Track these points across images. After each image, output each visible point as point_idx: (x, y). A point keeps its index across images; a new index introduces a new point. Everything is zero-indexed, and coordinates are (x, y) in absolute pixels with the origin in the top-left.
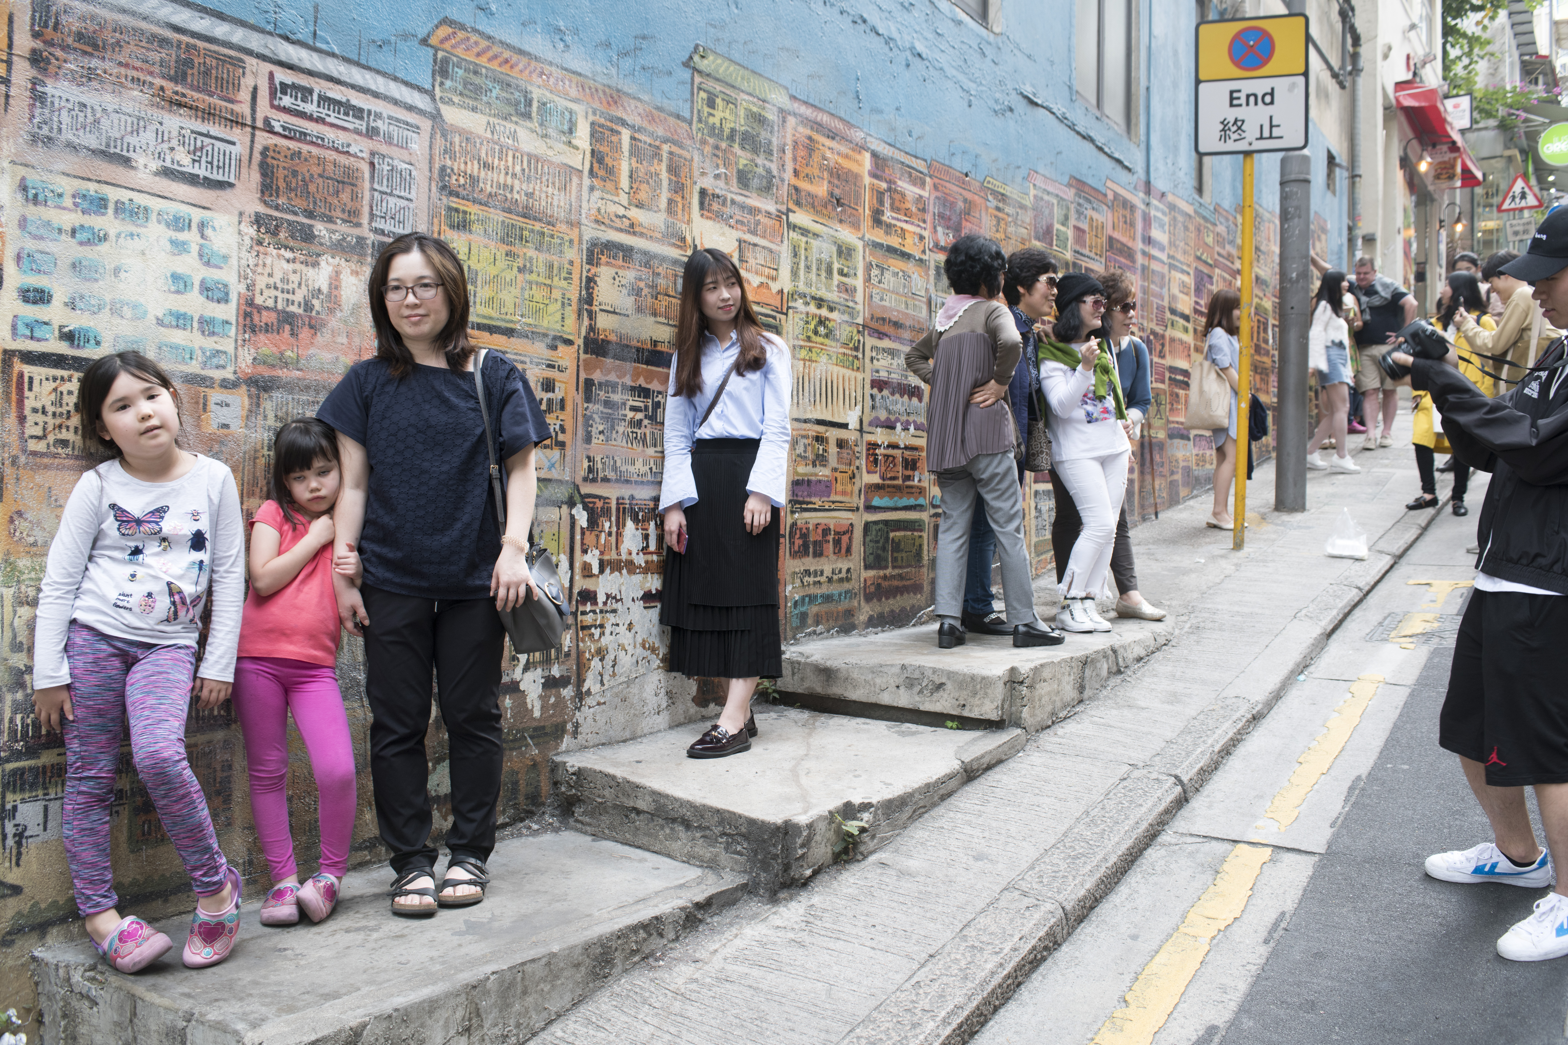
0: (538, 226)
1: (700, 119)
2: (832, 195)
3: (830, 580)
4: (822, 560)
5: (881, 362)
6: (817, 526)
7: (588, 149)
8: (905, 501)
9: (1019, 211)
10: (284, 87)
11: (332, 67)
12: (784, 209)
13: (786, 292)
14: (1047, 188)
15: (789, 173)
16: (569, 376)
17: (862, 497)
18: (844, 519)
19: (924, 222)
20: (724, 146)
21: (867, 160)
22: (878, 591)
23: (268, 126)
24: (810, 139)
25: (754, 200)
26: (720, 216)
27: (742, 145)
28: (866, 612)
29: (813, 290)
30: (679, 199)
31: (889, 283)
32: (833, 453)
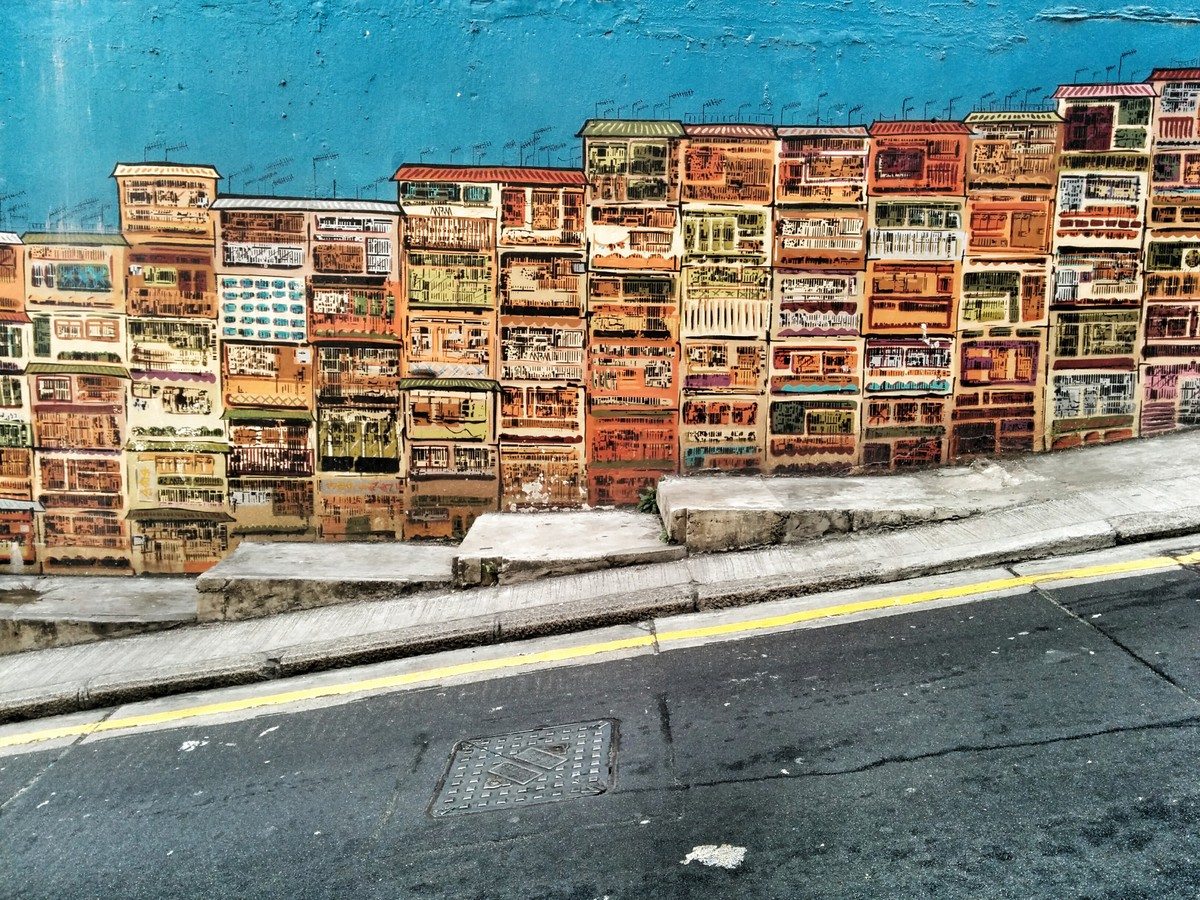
0: (466, 254)
1: (591, 166)
2: (733, 182)
3: (728, 439)
4: (719, 426)
5: (795, 290)
6: (714, 404)
7: (500, 206)
8: (828, 387)
9: (1035, 130)
10: (322, 220)
11: (344, 205)
12: (677, 203)
13: (679, 257)
14: (1097, 94)
15: (682, 178)
16: (491, 327)
17: (769, 385)
18: (748, 400)
19: (861, 175)
20: (614, 176)
21: (778, 146)
22: (790, 449)
23: (316, 238)
24: (706, 149)
25: (645, 204)
26: (611, 221)
27: (633, 172)
28: (773, 462)
29: (710, 251)
30: (574, 218)
31: (807, 231)
32: (732, 358)
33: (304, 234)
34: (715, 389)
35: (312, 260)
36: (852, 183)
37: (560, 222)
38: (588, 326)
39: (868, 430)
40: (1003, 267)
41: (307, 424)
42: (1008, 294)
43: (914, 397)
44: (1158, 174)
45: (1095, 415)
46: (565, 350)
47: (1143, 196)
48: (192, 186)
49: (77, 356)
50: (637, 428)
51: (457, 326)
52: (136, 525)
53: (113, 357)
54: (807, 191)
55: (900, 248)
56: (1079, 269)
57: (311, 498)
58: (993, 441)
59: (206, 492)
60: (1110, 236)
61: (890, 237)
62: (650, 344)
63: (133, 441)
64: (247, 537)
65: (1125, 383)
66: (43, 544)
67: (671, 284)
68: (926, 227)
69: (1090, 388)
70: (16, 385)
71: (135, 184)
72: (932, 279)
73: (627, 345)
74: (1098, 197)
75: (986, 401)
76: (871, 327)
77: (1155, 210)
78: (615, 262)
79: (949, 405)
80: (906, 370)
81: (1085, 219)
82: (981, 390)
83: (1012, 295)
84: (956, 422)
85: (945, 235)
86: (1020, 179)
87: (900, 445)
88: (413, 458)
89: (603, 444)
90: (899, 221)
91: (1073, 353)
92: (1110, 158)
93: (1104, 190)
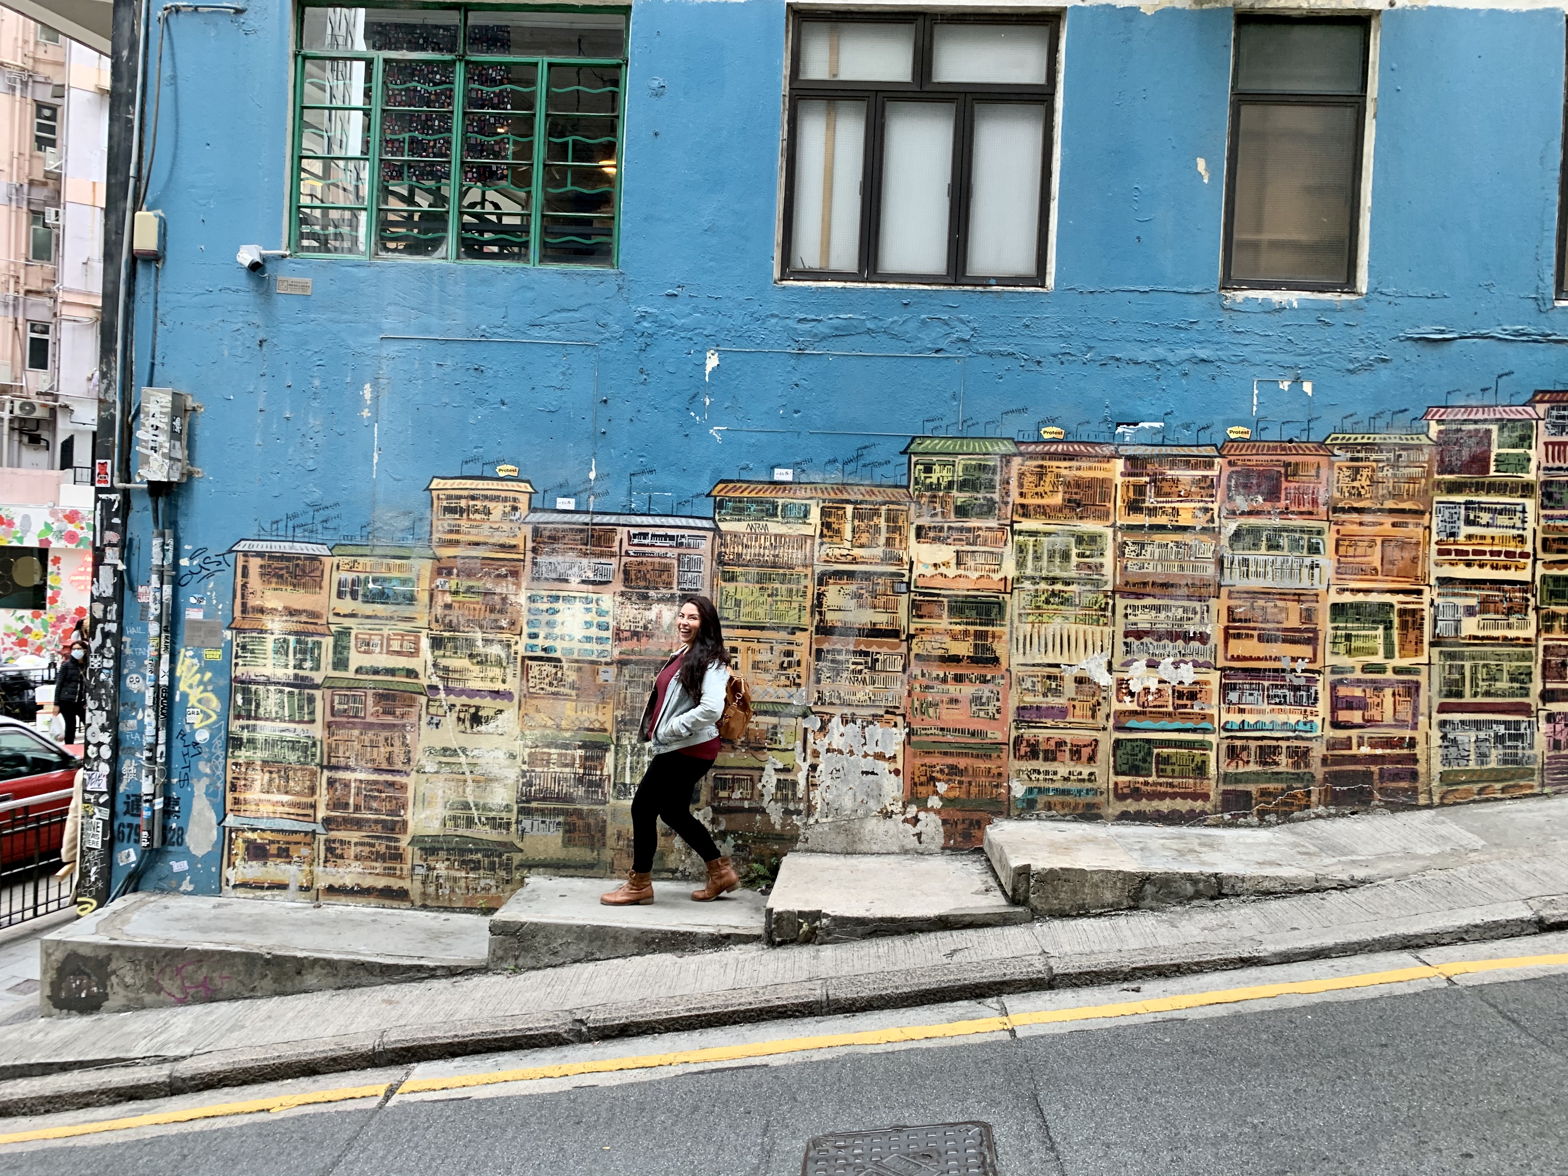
0: (781, 571)
1: (917, 483)
2: (1069, 501)
3: (1066, 779)
4: (1056, 764)
5: (1140, 617)
6: (1048, 739)
7: (819, 523)
8: (1178, 725)
9: (1404, 453)
10: (635, 536)
11: (658, 521)
12: (1008, 522)
13: (1010, 578)
14: (1472, 417)
15: (1015, 497)
16: (805, 648)
17: (1112, 720)
18: (1085, 736)
19: (1212, 496)
20: (941, 494)
21: (1119, 465)
22: (1136, 793)
23: (627, 554)
24: (1041, 466)
25: (973, 523)
26: (936, 540)
27: (961, 489)
28: (1118, 807)
29: (1044, 573)
30: (897, 536)
31: (1153, 554)
32: (1069, 687)
33: (616, 549)
34: (1050, 722)
35: (622, 576)
36: (1201, 505)
37: (882, 540)
38: (909, 649)
39: (1226, 774)
40: (1374, 598)
41: (603, 748)
42: (1381, 627)
43: (1278, 739)
44: (1546, 502)
45: (1489, 766)
46: (883, 675)
47: (1531, 524)
48: (505, 500)
49: (376, 672)
50: (962, 763)
51: (768, 646)
52: (418, 852)
53: (411, 673)
54: (1152, 512)
55: (1257, 574)
56: (1461, 602)
57: (603, 830)
58: (1371, 793)
59: (494, 818)
60: (1495, 567)
61: (1245, 562)
62: (975, 671)
63: (423, 762)
64: (533, 871)
65: (1522, 731)
66: (321, 868)
67: (1001, 607)
68: (1286, 552)
69: (1482, 735)
70: (311, 700)
71: (449, 497)
72: (1294, 608)
73: (952, 671)
74: (1479, 524)
75: (1359, 745)
76: (1226, 659)
77: (1545, 540)
78: (939, 582)
79: (1318, 750)
80: (1269, 708)
81: (1465, 548)
82: (1354, 733)
83: (1386, 629)
84: (1326, 769)
85: (1308, 561)
86: (1389, 504)
87: (1264, 793)
88: (715, 788)
89: (923, 779)
90: (1256, 546)
91: (1460, 694)
92: (1490, 484)
93: (1485, 517)
